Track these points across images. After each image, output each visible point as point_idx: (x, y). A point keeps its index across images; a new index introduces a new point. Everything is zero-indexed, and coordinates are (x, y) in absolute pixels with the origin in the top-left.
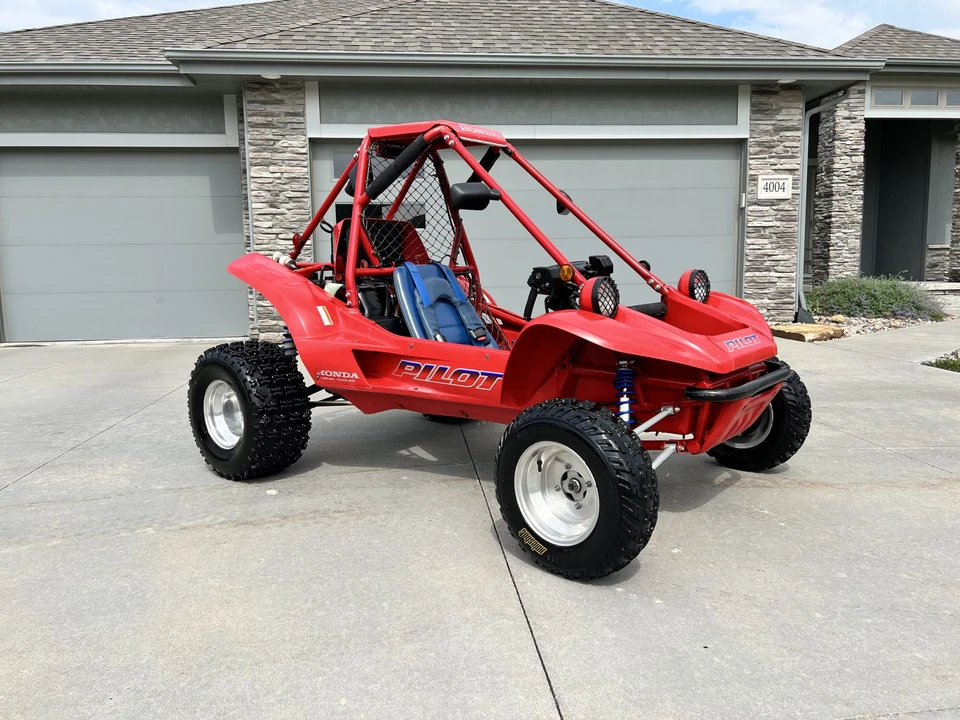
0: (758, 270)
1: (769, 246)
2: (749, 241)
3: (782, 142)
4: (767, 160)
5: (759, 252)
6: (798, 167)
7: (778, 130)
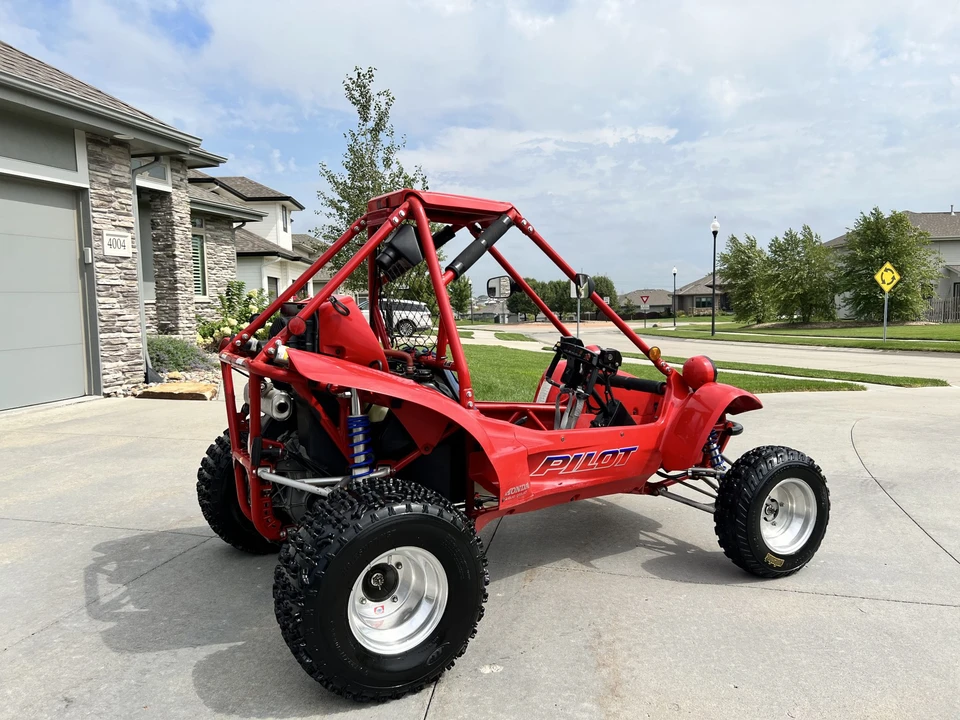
0: (111, 331)
1: (117, 305)
2: (100, 300)
3: (117, 198)
4: (107, 214)
5: (111, 312)
6: (132, 225)
7: (114, 185)
